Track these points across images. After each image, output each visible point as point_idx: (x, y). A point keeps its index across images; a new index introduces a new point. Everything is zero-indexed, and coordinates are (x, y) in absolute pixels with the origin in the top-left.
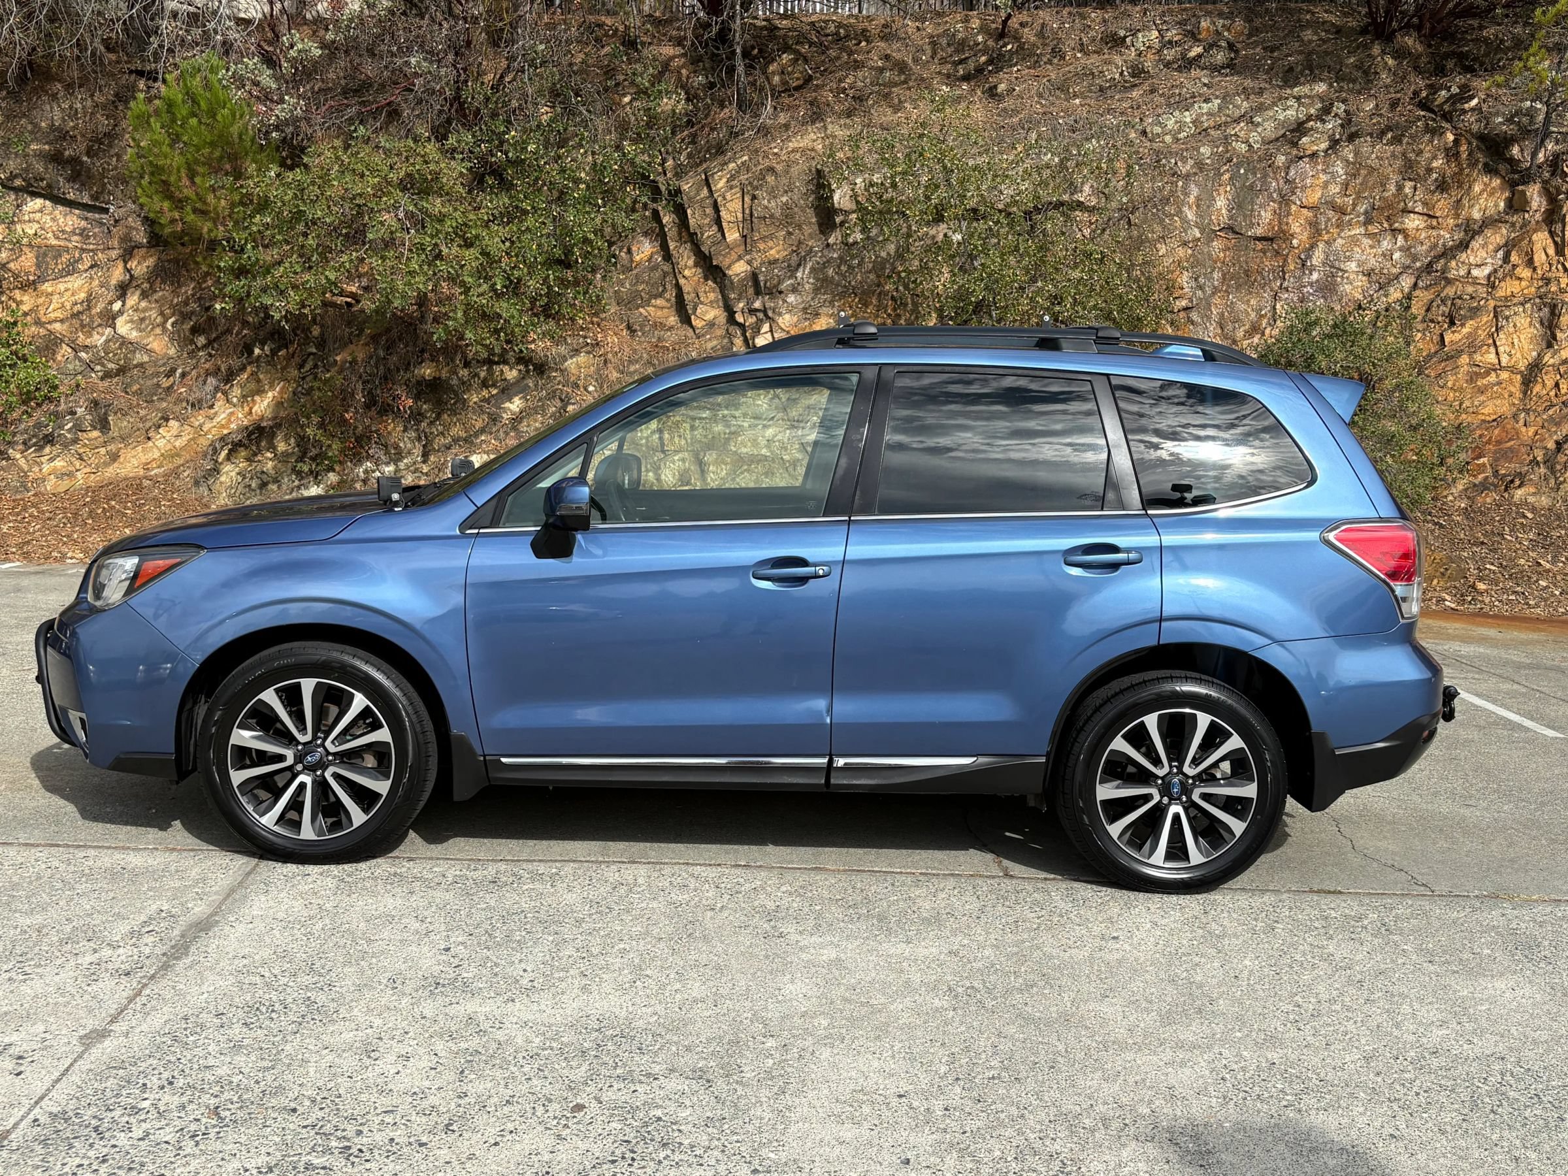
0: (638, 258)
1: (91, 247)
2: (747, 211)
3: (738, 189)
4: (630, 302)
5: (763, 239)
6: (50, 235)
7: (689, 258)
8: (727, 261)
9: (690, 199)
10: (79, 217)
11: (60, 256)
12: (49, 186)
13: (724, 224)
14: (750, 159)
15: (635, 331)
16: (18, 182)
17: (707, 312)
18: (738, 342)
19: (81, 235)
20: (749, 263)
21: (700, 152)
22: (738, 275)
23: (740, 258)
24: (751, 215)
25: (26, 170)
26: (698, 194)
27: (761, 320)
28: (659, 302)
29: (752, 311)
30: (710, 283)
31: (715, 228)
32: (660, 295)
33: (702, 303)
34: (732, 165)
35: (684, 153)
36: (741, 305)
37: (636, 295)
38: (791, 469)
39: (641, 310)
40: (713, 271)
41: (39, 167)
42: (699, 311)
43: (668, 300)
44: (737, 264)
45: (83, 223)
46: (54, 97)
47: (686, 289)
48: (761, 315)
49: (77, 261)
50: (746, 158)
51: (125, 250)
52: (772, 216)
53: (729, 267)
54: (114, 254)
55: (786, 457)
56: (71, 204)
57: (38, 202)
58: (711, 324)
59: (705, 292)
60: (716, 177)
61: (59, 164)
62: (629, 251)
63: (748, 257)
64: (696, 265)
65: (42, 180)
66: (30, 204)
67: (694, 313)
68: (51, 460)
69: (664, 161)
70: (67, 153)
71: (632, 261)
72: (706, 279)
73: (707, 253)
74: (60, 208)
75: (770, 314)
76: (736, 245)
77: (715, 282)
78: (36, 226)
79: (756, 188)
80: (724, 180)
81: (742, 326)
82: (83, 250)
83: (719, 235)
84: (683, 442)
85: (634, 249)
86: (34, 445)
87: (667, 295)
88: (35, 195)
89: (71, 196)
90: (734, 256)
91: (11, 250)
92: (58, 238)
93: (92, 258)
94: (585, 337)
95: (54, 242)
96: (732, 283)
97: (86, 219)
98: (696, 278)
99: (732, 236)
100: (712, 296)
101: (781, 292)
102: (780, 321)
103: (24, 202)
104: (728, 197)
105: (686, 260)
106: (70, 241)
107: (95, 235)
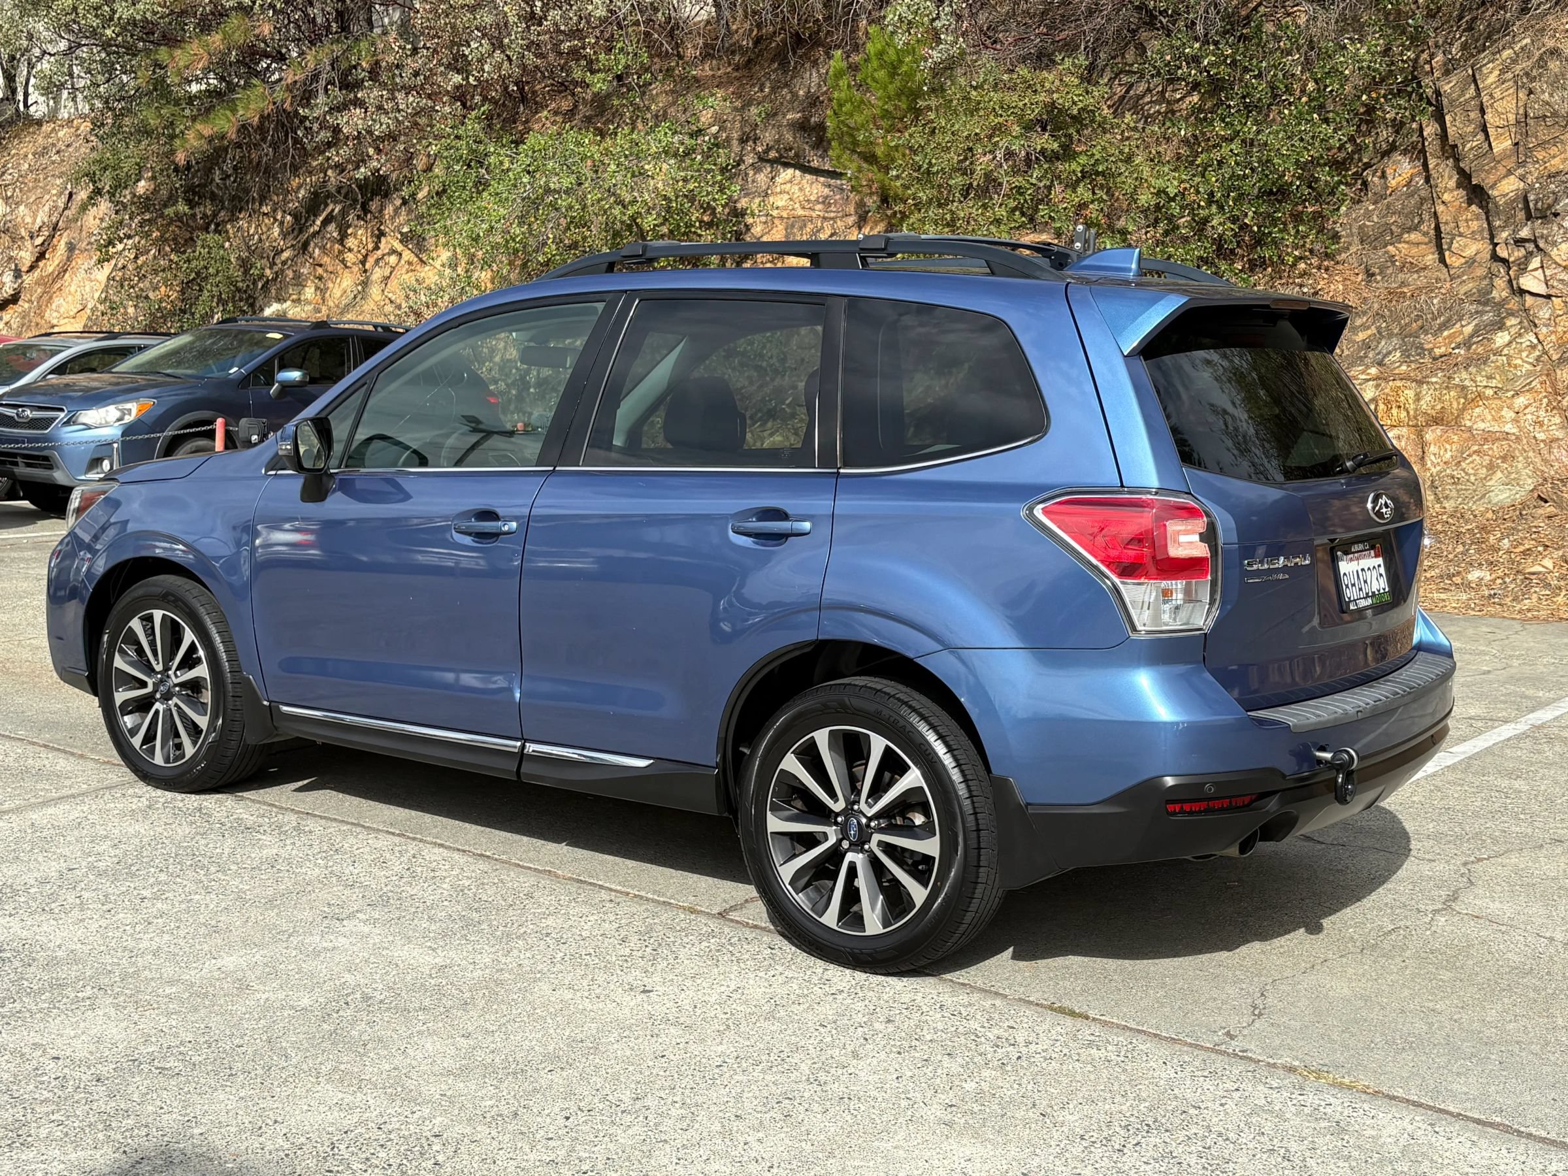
0: (1393, 183)
1: (832, 215)
2: (1521, 111)
3: (1511, 83)
4: (1374, 239)
5: (1542, 145)
6: (797, 205)
7: (1450, 178)
8: (1492, 178)
9: (1451, 102)
10: (823, 184)
11: (805, 226)
12: (797, 155)
13: (1491, 131)
14: (1533, 41)
15: (1373, 275)
16: (773, 154)
17: (1465, 246)
18: (1500, 283)
19: (823, 202)
20: (1522, 178)
21: (1477, 41)
22: (1504, 196)
23: (1510, 173)
24: (1526, 116)
25: (778, 141)
26: (1462, 94)
27: (1531, 253)
28: (1414, 236)
29: (1520, 242)
30: (1474, 207)
31: (1481, 136)
32: (1415, 228)
33: (1461, 235)
34: (1507, 53)
35: (1457, 44)
36: (1504, 235)
37: (1387, 228)
38: (1545, 452)
39: (1390, 248)
40: (1477, 194)
41: (789, 137)
42: (1455, 245)
43: (1425, 234)
44: (1504, 182)
45: (826, 191)
46: (815, 63)
47: (1443, 218)
48: (1531, 247)
49: (818, 231)
50: (1528, 40)
51: (860, 217)
52: (1555, 114)
53: (1493, 187)
54: (851, 220)
55: (1541, 436)
56: (816, 172)
57: (790, 171)
58: (1471, 262)
59: (1467, 221)
60: (1485, 70)
61: (805, 131)
62: (1383, 176)
63: (1521, 171)
64: (1459, 186)
65: (791, 149)
66: (783, 175)
67: (1449, 249)
68: (771, 435)
69: (1432, 56)
70: (813, 119)
71: (1387, 188)
72: (1470, 203)
73: (1467, 169)
74: (808, 177)
75: (1542, 244)
76: (1505, 155)
77: (1481, 207)
78: (786, 197)
79: (1533, 79)
80: (1497, 73)
81: (1504, 261)
82: (825, 218)
83: (1486, 145)
84: (1403, 414)
85: (1389, 171)
86: (760, 419)
87: (1424, 228)
88: (786, 165)
89: (815, 164)
90: (1502, 171)
91: (765, 223)
92: (803, 208)
93: (832, 226)
94: (1301, 286)
95: (800, 212)
96: (1496, 206)
97: (829, 186)
98: (1457, 203)
99: (1500, 145)
100: (1475, 225)
101: (1556, 215)
102: (1554, 253)
103: (778, 174)
104: (1497, 95)
105: (1447, 179)
106: (814, 210)
107: (836, 202)
